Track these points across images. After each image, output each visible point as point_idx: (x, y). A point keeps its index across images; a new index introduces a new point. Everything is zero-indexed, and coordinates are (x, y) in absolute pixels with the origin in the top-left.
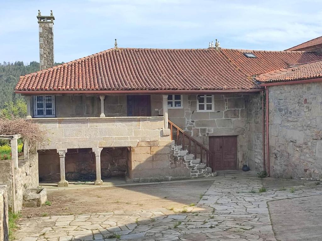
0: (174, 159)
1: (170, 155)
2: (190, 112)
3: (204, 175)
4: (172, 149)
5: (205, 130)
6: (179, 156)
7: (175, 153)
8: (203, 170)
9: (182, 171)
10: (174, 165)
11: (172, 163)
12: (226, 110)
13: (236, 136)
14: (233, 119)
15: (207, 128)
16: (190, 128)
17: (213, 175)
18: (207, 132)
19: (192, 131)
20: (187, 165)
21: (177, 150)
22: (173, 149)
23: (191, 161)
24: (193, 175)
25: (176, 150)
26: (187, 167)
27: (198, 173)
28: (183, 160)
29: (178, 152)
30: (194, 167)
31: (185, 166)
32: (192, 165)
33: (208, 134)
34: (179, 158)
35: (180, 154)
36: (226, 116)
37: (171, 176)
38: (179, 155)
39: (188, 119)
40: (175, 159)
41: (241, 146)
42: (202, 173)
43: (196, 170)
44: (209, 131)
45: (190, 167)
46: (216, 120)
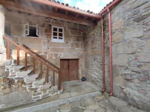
0: (9, 82)
1: (2, 78)
2: (46, 41)
3: (50, 95)
4: (6, 70)
5: (57, 55)
6: (17, 79)
7: (10, 74)
8: (48, 91)
9: (20, 95)
10: (8, 90)
11: (5, 88)
12: (72, 42)
13: (78, 59)
14: (76, 49)
15: (59, 53)
16: (46, 53)
17: (59, 93)
18: (59, 56)
19: (47, 55)
20: (27, 88)
21: (14, 71)
22: (8, 70)
23: (34, 83)
24: (35, 98)
25: (12, 71)
26: (28, 90)
27: (43, 94)
28: (23, 83)
29: (15, 73)
30: (37, 89)
31: (25, 89)
32: (34, 87)
33: (59, 57)
34: (16, 81)
35: (18, 76)
36: (72, 46)
37: (3, 104)
38: (16, 77)
39: (45, 46)
40: (11, 82)
41: (81, 65)
42: (47, 93)
43: (39, 92)
44: (60, 55)
45: (32, 89)
46: (65, 48)
